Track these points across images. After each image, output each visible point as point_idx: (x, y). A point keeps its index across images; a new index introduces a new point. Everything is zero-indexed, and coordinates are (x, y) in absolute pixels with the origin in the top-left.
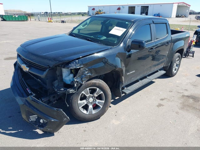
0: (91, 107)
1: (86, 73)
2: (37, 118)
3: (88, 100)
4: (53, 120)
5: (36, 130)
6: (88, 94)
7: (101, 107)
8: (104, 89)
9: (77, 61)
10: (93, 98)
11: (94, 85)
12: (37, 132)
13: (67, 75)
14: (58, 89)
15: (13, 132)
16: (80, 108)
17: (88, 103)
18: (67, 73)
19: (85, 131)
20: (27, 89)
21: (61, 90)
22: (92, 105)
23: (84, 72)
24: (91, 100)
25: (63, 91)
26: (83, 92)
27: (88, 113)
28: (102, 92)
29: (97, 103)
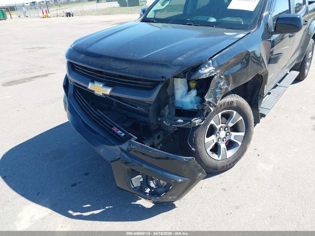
0: (223, 146)
1: (222, 84)
2: (142, 180)
3: (218, 134)
4: (180, 180)
5: (136, 201)
6: (220, 124)
7: (240, 143)
8: (245, 111)
9: (210, 61)
10: (225, 130)
11: (230, 106)
12: (140, 205)
13: (185, 93)
14: (172, 122)
15: (96, 212)
16: (208, 150)
17: (218, 139)
18: (184, 88)
19: (224, 190)
20: (114, 129)
21: (179, 123)
22: (225, 142)
23: (219, 82)
24: (223, 134)
25: (183, 123)
26: (212, 122)
27: (220, 159)
28: (241, 118)
29: (232, 138)
